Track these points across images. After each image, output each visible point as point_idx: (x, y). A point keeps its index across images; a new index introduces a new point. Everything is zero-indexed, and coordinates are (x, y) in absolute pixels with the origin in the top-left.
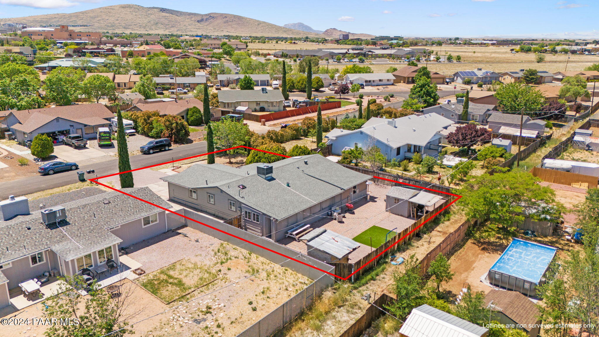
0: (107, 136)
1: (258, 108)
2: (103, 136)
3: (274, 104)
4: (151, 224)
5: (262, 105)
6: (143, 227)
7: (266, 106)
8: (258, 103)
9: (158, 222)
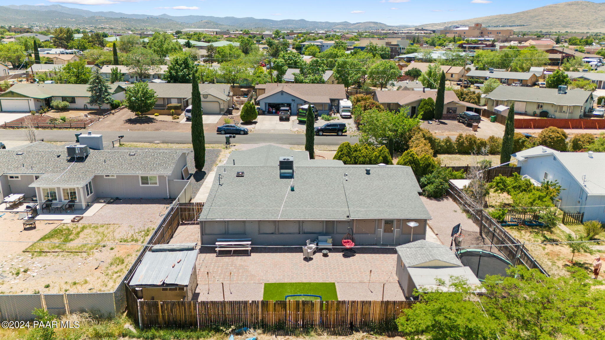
0: (303, 113)
1: (538, 112)
2: (301, 113)
3: (564, 109)
4: (149, 185)
5: (545, 108)
6: (141, 185)
7: (551, 110)
8: (540, 106)
9: (158, 185)
